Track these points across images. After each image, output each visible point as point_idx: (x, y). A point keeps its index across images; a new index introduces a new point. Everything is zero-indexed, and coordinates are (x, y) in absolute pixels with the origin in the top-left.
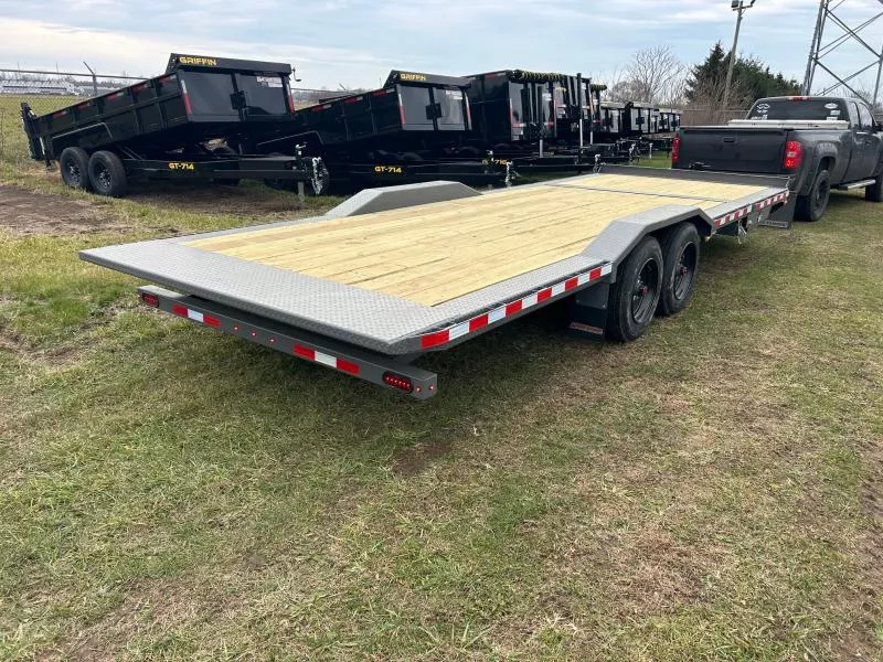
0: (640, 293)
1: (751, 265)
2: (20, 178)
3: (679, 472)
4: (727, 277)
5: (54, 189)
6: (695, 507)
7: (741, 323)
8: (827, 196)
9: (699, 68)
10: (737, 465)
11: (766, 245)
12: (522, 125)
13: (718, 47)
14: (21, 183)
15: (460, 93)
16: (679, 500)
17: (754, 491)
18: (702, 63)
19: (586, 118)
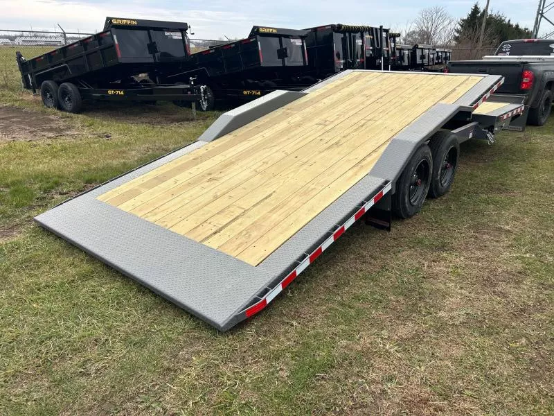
0: (416, 184)
1: (496, 158)
2: (16, 101)
3: (438, 331)
4: (479, 168)
5: (37, 108)
6: (450, 364)
7: (489, 204)
8: (550, 108)
9: (463, 20)
10: (484, 326)
11: (507, 143)
12: (342, 61)
13: (476, 7)
14: (17, 104)
15: (300, 41)
16: (437, 356)
17: (497, 349)
18: (466, 18)
19: (386, 56)
